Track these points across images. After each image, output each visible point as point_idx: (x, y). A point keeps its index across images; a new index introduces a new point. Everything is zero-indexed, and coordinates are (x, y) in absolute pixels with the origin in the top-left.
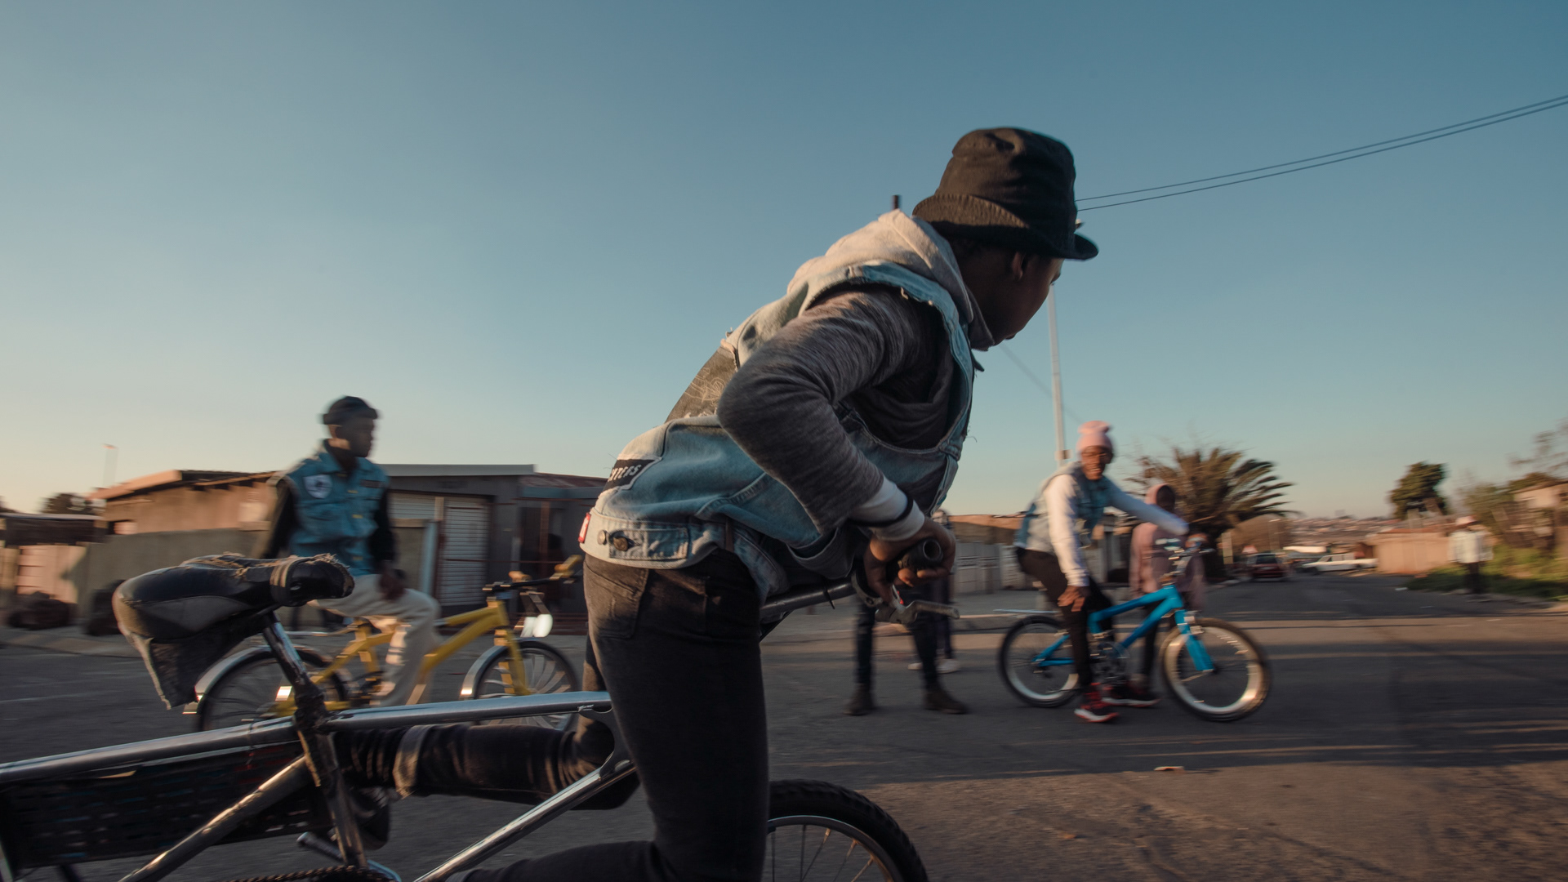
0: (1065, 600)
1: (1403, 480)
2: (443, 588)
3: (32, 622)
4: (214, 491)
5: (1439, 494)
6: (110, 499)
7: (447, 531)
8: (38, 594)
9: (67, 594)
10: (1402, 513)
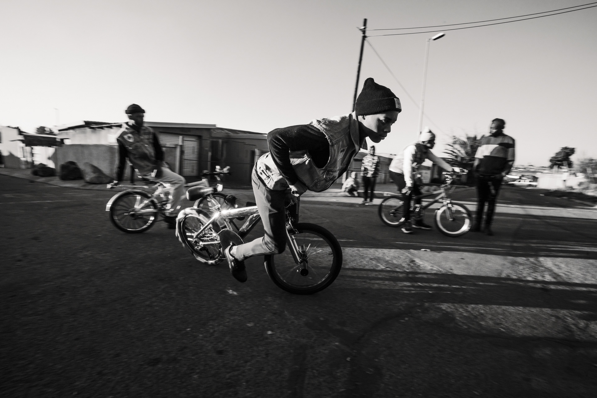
0: (404, 191)
1: (557, 153)
2: (183, 169)
3: (41, 174)
4: (97, 129)
5: (570, 160)
6: (60, 130)
7: (184, 148)
8: (41, 164)
9: (51, 165)
10: (551, 167)
